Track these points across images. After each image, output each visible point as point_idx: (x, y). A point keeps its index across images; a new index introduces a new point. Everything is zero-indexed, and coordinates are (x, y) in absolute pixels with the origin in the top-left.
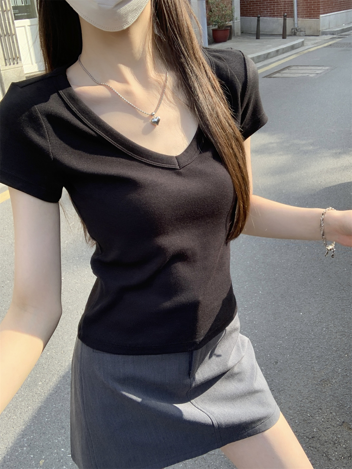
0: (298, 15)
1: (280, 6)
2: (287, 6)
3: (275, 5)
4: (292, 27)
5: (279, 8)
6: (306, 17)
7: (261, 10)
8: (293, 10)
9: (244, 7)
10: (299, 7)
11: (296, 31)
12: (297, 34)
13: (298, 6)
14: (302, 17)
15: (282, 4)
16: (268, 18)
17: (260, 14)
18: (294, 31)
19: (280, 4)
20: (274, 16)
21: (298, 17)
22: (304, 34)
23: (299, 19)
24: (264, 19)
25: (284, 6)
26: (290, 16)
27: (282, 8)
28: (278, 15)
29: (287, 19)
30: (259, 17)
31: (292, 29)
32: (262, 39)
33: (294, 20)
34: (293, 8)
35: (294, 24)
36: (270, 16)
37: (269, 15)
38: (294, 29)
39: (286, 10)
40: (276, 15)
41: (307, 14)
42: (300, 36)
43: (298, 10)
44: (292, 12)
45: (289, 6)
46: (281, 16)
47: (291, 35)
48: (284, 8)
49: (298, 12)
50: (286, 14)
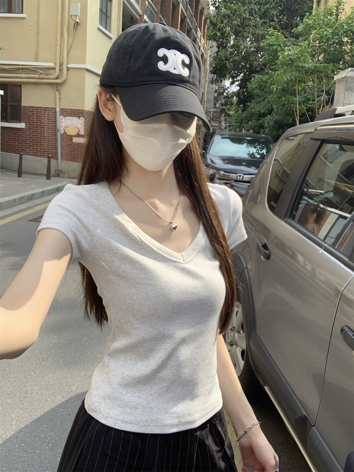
0: (61, 157)
1: (43, 147)
2: (51, 148)
3: (38, 144)
4: (56, 168)
5: (42, 148)
6: (69, 160)
7: (23, 148)
8: (57, 152)
9: (5, 142)
10: (63, 150)
11: (60, 173)
12: (61, 176)
13: (61, 149)
14: (66, 160)
15: (45, 145)
16: (31, 157)
17: (23, 152)
18: (58, 173)
19: (43, 145)
20: (37, 156)
21: (62, 159)
22: (68, 176)
23: (62, 161)
24: (26, 157)
25: (48, 147)
26: (54, 158)
27: (45, 149)
28: (41, 155)
29: (52, 160)
30: (21, 155)
31: (56, 170)
32: (25, 177)
33: (57, 162)
34: (57, 150)
35: (58, 165)
36: (33, 155)
37: (31, 153)
38: (58, 170)
39: (50, 151)
40: (39, 155)
41: (71, 158)
42: (63, 177)
43: (61, 153)
44: (56, 154)
45: (53, 148)
46: (44, 156)
47: (54, 176)
48: (47, 150)
49: (62, 155)
50: (50, 155)
